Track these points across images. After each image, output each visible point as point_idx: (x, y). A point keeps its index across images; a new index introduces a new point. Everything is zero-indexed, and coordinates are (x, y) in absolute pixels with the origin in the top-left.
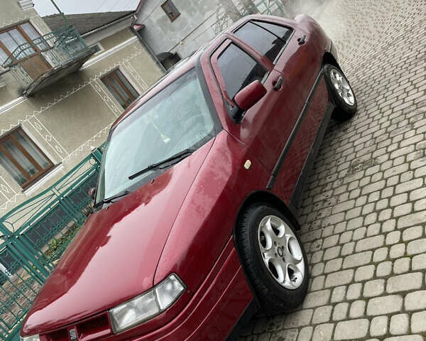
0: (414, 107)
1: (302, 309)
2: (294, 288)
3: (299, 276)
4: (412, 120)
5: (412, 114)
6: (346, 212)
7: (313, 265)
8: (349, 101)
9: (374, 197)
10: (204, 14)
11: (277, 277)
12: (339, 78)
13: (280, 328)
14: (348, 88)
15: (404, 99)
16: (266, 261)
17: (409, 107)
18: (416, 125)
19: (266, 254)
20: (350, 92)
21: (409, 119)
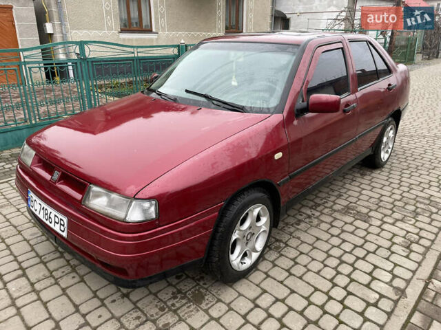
0: (427, 202)
1: (231, 286)
2: (238, 270)
3: (248, 262)
4: (419, 210)
5: (422, 206)
6: (318, 239)
7: (264, 259)
8: (384, 156)
9: (347, 247)
10: (329, 6)
11: (232, 253)
12: (391, 134)
13: (206, 286)
14: (391, 146)
15: (424, 188)
16: (234, 238)
17: (424, 198)
18: (420, 218)
19: (237, 232)
20: (390, 150)
21: (417, 208)
